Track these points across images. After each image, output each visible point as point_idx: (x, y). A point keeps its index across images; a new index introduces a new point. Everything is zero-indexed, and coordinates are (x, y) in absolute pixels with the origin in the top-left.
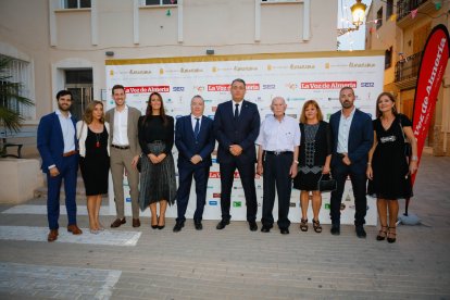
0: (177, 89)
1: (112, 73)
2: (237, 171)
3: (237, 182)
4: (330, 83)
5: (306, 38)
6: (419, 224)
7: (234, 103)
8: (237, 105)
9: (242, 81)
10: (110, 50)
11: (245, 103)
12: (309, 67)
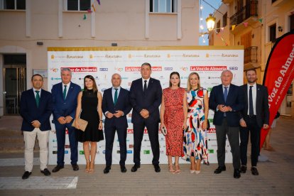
0: (103, 70)
1: (53, 57)
2: (146, 128)
3: (146, 136)
4: (210, 67)
5: (179, 37)
6: (268, 161)
7: (143, 80)
8: (145, 81)
9: (149, 64)
10: (40, 41)
11: (151, 80)
12: (195, 56)
